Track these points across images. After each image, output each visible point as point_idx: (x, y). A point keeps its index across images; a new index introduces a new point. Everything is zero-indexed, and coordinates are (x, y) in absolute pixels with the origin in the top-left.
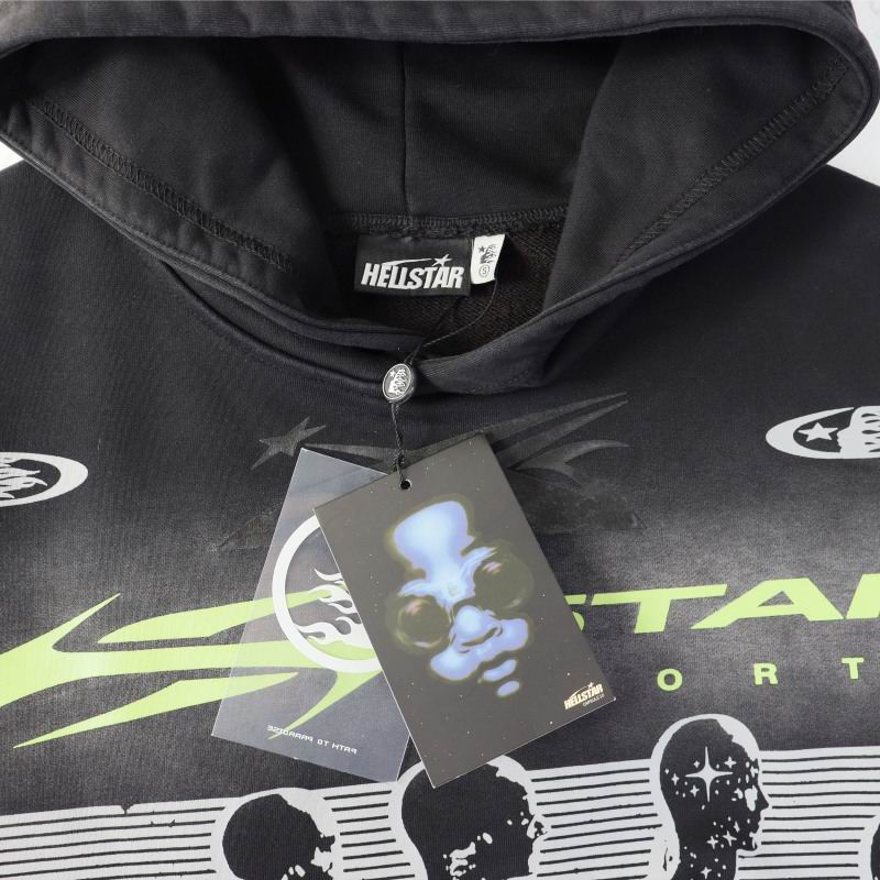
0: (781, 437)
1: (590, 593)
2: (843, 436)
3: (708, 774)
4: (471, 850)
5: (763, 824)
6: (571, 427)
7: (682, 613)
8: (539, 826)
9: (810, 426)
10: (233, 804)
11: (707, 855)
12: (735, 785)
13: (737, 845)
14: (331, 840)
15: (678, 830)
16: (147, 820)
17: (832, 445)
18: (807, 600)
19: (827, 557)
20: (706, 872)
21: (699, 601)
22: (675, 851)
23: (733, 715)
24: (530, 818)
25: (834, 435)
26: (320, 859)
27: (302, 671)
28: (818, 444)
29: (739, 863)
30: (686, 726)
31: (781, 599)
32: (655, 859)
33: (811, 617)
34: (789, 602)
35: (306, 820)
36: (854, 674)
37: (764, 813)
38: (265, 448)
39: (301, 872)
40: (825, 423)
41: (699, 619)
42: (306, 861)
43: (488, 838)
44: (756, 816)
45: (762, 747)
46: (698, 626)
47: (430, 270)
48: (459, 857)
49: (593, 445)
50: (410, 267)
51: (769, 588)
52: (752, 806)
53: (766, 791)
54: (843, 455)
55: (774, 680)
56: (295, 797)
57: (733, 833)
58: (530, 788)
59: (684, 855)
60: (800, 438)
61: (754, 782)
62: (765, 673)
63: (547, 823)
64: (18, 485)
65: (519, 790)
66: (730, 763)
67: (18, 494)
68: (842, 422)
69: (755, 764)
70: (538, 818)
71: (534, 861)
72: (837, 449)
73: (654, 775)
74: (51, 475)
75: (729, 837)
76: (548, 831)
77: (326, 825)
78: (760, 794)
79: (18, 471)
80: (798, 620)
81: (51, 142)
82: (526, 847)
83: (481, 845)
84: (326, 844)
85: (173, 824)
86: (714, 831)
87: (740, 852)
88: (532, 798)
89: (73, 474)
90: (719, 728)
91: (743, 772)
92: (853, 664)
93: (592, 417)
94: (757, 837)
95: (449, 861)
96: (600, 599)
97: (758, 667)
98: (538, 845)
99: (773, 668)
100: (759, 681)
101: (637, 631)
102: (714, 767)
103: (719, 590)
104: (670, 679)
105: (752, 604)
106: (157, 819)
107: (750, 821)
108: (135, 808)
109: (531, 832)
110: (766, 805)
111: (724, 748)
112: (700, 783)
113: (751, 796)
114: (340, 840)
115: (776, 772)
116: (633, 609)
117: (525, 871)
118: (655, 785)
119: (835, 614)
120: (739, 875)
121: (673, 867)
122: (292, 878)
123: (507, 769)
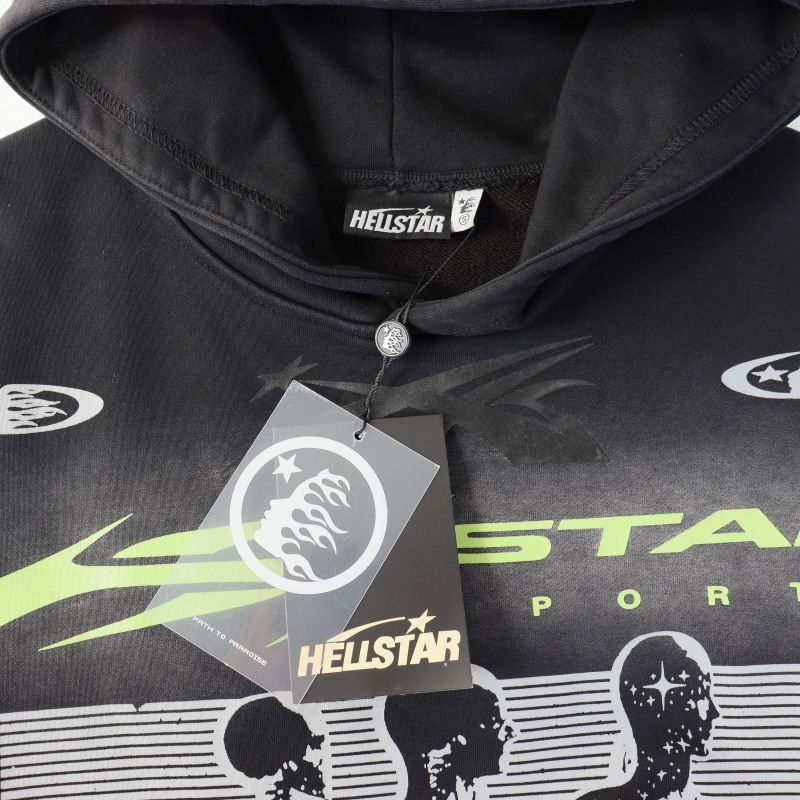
0: (735, 379)
1: (557, 519)
2: (793, 378)
3: (664, 686)
4: (447, 750)
5: (714, 732)
6: (541, 366)
7: (642, 538)
8: (509, 730)
9: (763, 368)
10: (233, 705)
12: (688, 697)
13: (690, 751)
14: (321, 739)
15: (635, 736)
16: (157, 718)
17: (783, 386)
18: (759, 529)
19: (776, 489)
20: (662, 774)
21: (657, 528)
23: (687, 633)
24: (501, 722)
25: (784, 377)
26: (311, 756)
28: (770, 385)
30: (643, 643)
31: (733, 527)
33: (762, 544)
34: (740, 530)
35: (298, 720)
37: (715, 722)
38: (262, 384)
39: (294, 767)
40: (776, 365)
41: (657, 544)
43: (462, 740)
44: (707, 725)
45: (714, 662)
46: (656, 551)
47: (413, 218)
48: (436, 757)
49: (562, 384)
50: (395, 214)
51: (722, 517)
52: (703, 716)
53: (717, 702)
54: (793, 396)
55: (726, 602)
58: (501, 695)
59: (641, 758)
60: (752, 379)
61: (706, 694)
62: (718, 594)
63: (517, 727)
64: (40, 414)
65: (491, 697)
66: (684, 676)
67: (41, 422)
68: (793, 364)
69: (707, 678)
70: (508, 722)
71: (504, 761)
72: (787, 389)
73: (614, 686)
74: (70, 405)
76: (518, 735)
77: (316, 725)
78: (711, 705)
79: (41, 402)
80: (749, 547)
82: (498, 748)
83: (456, 746)
84: (317, 742)
85: (179, 722)
86: (668, 738)
88: (503, 705)
89: (90, 405)
90: (675, 645)
93: (560, 358)
94: (709, 744)
95: (427, 760)
96: (567, 524)
97: (711, 589)
98: (508, 747)
99: (725, 591)
100: (712, 602)
101: (601, 554)
103: (676, 518)
104: (629, 599)
105: (706, 531)
106: (165, 717)
107: (701, 729)
108: (146, 707)
109: (502, 735)
110: (717, 715)
111: (679, 663)
113: (703, 707)
114: (329, 739)
115: (726, 684)
116: (596, 534)
117: (496, 770)
118: (615, 695)
119: (782, 542)
120: (692, 778)
121: (632, 769)
122: (287, 773)
123: (480, 678)
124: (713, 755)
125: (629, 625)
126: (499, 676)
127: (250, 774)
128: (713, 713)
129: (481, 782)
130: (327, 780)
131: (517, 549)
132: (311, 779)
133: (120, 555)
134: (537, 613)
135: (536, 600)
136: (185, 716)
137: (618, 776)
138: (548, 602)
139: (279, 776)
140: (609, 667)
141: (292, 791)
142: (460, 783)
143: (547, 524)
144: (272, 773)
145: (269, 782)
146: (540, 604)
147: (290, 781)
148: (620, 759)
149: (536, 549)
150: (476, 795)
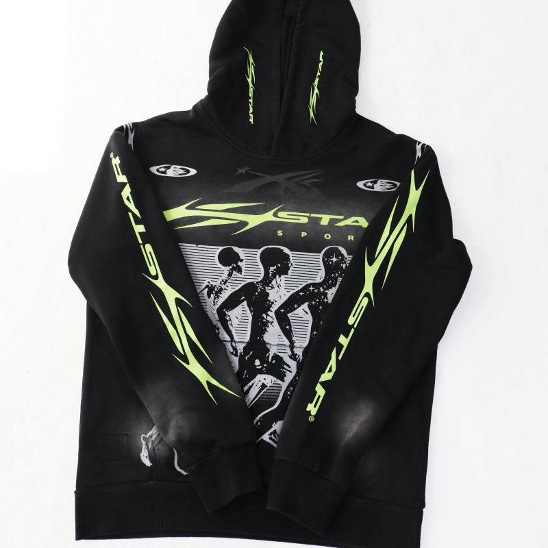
0: (360, 184)
1: (311, 213)
2: (375, 186)
3: (334, 259)
4: (275, 267)
7: (332, 221)
8: (292, 264)
9: (368, 182)
10: (221, 248)
11: (331, 278)
12: (340, 263)
13: (338, 276)
15: (325, 271)
16: (201, 249)
17: (373, 187)
18: (362, 222)
19: (369, 213)
20: (330, 282)
21: (337, 219)
22: (324, 276)
23: (342, 246)
24: (290, 262)
25: (373, 185)
26: (240, 264)
27: (241, 221)
28: (369, 187)
29: (338, 280)
30: (330, 248)
31: (357, 221)
32: (319, 277)
33: (363, 226)
35: (237, 255)
38: (238, 171)
39: (235, 265)
40: (371, 182)
41: (336, 223)
42: (236, 263)
43: (279, 265)
44: (345, 270)
46: (336, 225)
48: (272, 269)
49: (315, 180)
51: (354, 219)
52: (344, 268)
54: (375, 190)
55: (352, 240)
56: (236, 249)
58: (291, 256)
59: (325, 277)
60: (365, 185)
61: (345, 262)
62: (351, 238)
63: (294, 264)
65: (288, 256)
66: (340, 258)
67: (180, 175)
68: (375, 182)
69: (346, 259)
70: (292, 262)
71: (290, 272)
72: (373, 188)
73: (321, 257)
74: (188, 172)
75: (337, 275)
77: (242, 256)
78: (346, 265)
79: (181, 170)
80: (360, 227)
82: (289, 268)
83: (277, 267)
84: (242, 261)
85: (207, 251)
86: (333, 273)
87: (339, 278)
88: (291, 258)
89: (193, 172)
90: (338, 249)
91: (343, 260)
95: (269, 269)
96: (313, 215)
97: (349, 236)
98: (291, 268)
99: (353, 237)
100: (349, 239)
101: (321, 224)
102: (336, 258)
103: (342, 217)
104: (328, 236)
105: (349, 222)
106: (204, 249)
107: (343, 271)
108: (199, 246)
109: (290, 265)
111: (339, 254)
112: (332, 261)
114: (245, 260)
116: (320, 219)
117: (287, 274)
118: (321, 260)
121: (322, 279)
122: (233, 267)
123: (286, 250)
125: (327, 243)
126: (291, 250)
127: (223, 265)
129: (283, 277)
130: (243, 270)
131: (299, 219)
132: (239, 270)
133: (197, 208)
134: (302, 236)
135: (302, 233)
136: (209, 249)
137: (318, 280)
138: (306, 234)
139: (231, 267)
140: (320, 253)
141: (234, 271)
142: (277, 276)
143: (308, 215)
144: (229, 266)
145: (228, 268)
146: (304, 234)
147: (233, 269)
148: (320, 276)
149: (304, 220)
150: (281, 280)
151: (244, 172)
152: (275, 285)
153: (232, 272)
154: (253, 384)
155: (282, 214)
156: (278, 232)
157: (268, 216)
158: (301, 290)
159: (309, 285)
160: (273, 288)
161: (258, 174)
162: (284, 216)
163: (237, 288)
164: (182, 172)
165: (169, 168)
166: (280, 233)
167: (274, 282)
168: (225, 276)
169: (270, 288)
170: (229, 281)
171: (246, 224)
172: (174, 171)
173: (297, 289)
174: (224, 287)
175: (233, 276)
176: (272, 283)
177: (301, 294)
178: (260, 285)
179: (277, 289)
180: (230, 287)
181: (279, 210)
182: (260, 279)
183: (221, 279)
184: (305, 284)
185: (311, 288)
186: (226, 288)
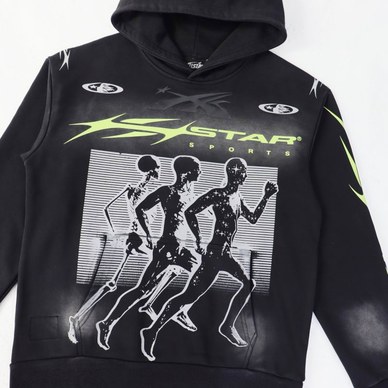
0: (262, 107)
1: (218, 129)
2: (274, 109)
3: (236, 169)
4: (186, 174)
5: (245, 180)
6: (220, 97)
7: (236, 137)
8: (200, 172)
9: (268, 106)
10: (141, 156)
11: (232, 185)
12: (241, 172)
14: (159, 167)
15: (228, 179)
16: (124, 156)
18: (262, 139)
19: (268, 132)
20: (232, 188)
21: (240, 135)
22: (227, 183)
23: (243, 158)
24: (199, 170)
25: (272, 108)
26: (156, 170)
27: (159, 133)
28: (269, 110)
29: (239, 187)
31: (257, 138)
32: (222, 183)
33: (262, 142)
35: (154, 162)
36: (268, 154)
37: (246, 178)
38: (159, 91)
39: (152, 171)
40: (271, 106)
41: (239, 138)
42: (154, 169)
43: (190, 173)
44: (244, 179)
45: (248, 165)
46: (239, 140)
47: (197, 65)
48: (184, 175)
49: (224, 101)
50: (193, 64)
51: (255, 135)
52: (244, 177)
53: (247, 174)
55: (252, 153)
56: (154, 157)
57: (239, 181)
58: (200, 165)
59: (228, 184)
60: (265, 108)
61: (245, 172)
62: (251, 151)
63: (202, 172)
65: (198, 165)
66: (241, 168)
67: (109, 91)
68: (275, 106)
69: (246, 168)
70: (201, 170)
71: (198, 178)
72: (273, 111)
73: (225, 167)
74: (116, 89)
75: (238, 182)
77: (159, 164)
79: (109, 87)
80: (259, 142)
81: (125, 29)
82: (197, 175)
83: (188, 174)
84: (158, 167)
86: (235, 180)
87: (239, 185)
88: (200, 166)
89: (120, 90)
90: (240, 160)
91: (243, 170)
92: (269, 152)
93: (225, 96)
94: (244, 183)
95: (181, 176)
96: (220, 131)
97: (249, 150)
98: (200, 175)
100: (249, 152)
101: (227, 138)
102: (237, 168)
103: (244, 134)
104: (231, 149)
105: (250, 138)
106: (126, 157)
107: (243, 179)
108: (122, 154)
109: (199, 173)
111: (240, 165)
112: (234, 171)
113: (244, 175)
114: (161, 167)
115: (250, 170)
116: (226, 134)
117: (196, 180)
118: (225, 169)
119: (267, 142)
120: (238, 189)
121: (225, 185)
122: (150, 172)
123: (196, 160)
124: (244, 185)
125: (231, 155)
127: (142, 171)
128: (246, 176)
129: (193, 182)
130: (159, 175)
131: (208, 134)
132: (156, 175)
133: (122, 121)
134: (210, 148)
135: (211, 146)
136: (130, 157)
137: (222, 186)
138: (213, 147)
139: (149, 173)
140: (225, 163)
141: (151, 176)
142: (188, 182)
143: (216, 130)
144: (147, 172)
145: (146, 173)
146: (211, 147)
147: (151, 174)
148: (224, 183)
149: (212, 135)
150: (191, 185)
151: (163, 92)
152: (186, 190)
153: (150, 177)
154: (164, 273)
155: (195, 129)
156: (190, 144)
157: (182, 130)
158: (208, 194)
159: (214, 190)
160: (184, 191)
161: (176, 94)
162: (196, 131)
163: (153, 191)
164: (110, 89)
165: (99, 85)
166: (192, 145)
167: (185, 187)
168: (143, 180)
169: (181, 191)
170: (147, 184)
171: (163, 136)
172: (104, 88)
173: (204, 193)
174: (142, 189)
175: (150, 180)
176: (183, 187)
177: (207, 197)
178: (173, 189)
179: (187, 192)
180: (147, 190)
181: (192, 125)
182: (173, 183)
183: (140, 182)
184: (212, 189)
185: (216, 193)
186: (144, 190)
